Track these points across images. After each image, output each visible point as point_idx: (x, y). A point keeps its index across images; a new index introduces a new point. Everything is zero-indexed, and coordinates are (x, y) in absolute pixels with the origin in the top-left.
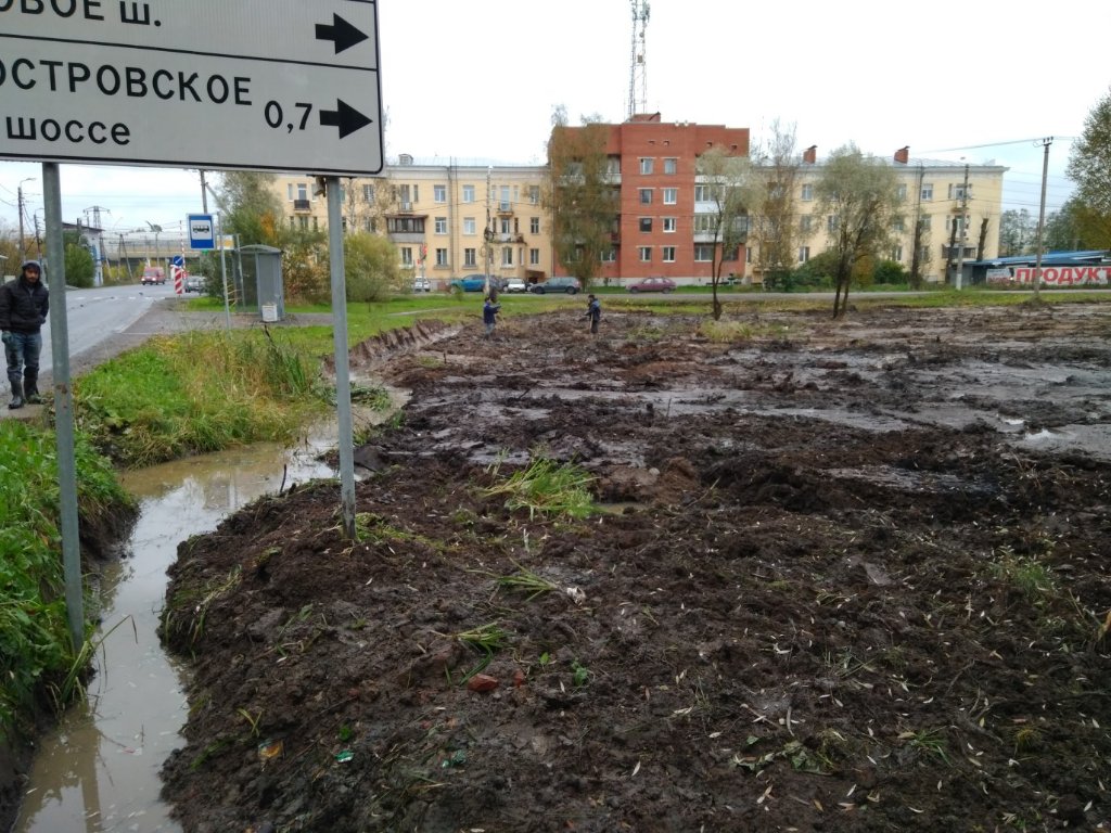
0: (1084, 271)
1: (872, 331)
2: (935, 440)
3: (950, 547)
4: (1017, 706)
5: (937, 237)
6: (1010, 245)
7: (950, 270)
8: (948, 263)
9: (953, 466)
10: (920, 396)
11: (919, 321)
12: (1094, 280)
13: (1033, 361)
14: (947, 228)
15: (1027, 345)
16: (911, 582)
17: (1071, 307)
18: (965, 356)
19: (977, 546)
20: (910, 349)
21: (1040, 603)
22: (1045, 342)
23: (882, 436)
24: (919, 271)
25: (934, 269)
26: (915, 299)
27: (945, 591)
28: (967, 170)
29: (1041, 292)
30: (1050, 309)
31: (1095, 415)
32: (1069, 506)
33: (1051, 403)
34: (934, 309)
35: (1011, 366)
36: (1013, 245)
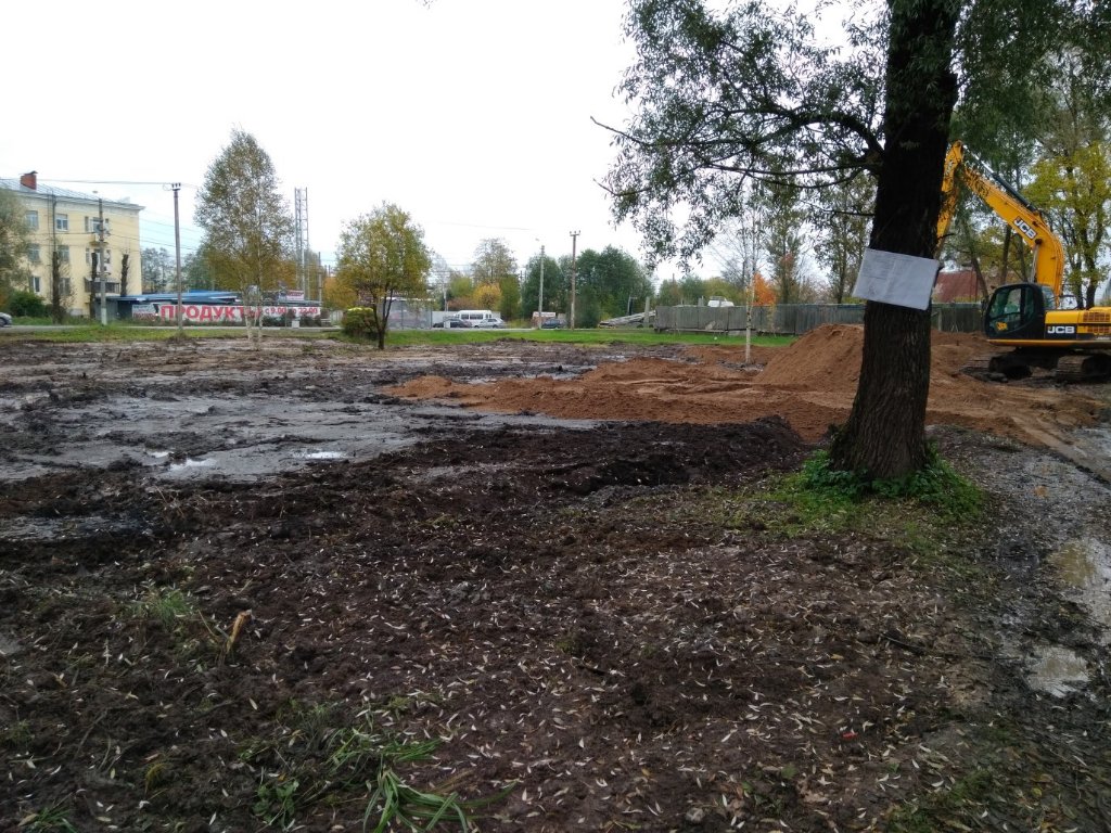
0: (221, 309)
1: (9, 369)
2: (78, 482)
3: (91, 594)
4: (149, 744)
5: (77, 269)
6: (153, 282)
7: (94, 304)
8: (92, 297)
9: (97, 507)
10: (65, 437)
11: (64, 356)
12: (230, 318)
13: (178, 394)
14: (87, 261)
15: (173, 379)
16: (42, 643)
17: (213, 342)
18: (112, 392)
19: (120, 585)
20: (53, 387)
21: (178, 630)
22: (191, 376)
23: (18, 485)
24: (61, 304)
25: (78, 302)
26: (59, 334)
27: (82, 643)
28: (100, 204)
29: (185, 328)
30: (194, 344)
31: (232, 441)
32: (210, 529)
33: (194, 434)
34: (78, 345)
35: (159, 400)
36: (156, 282)
